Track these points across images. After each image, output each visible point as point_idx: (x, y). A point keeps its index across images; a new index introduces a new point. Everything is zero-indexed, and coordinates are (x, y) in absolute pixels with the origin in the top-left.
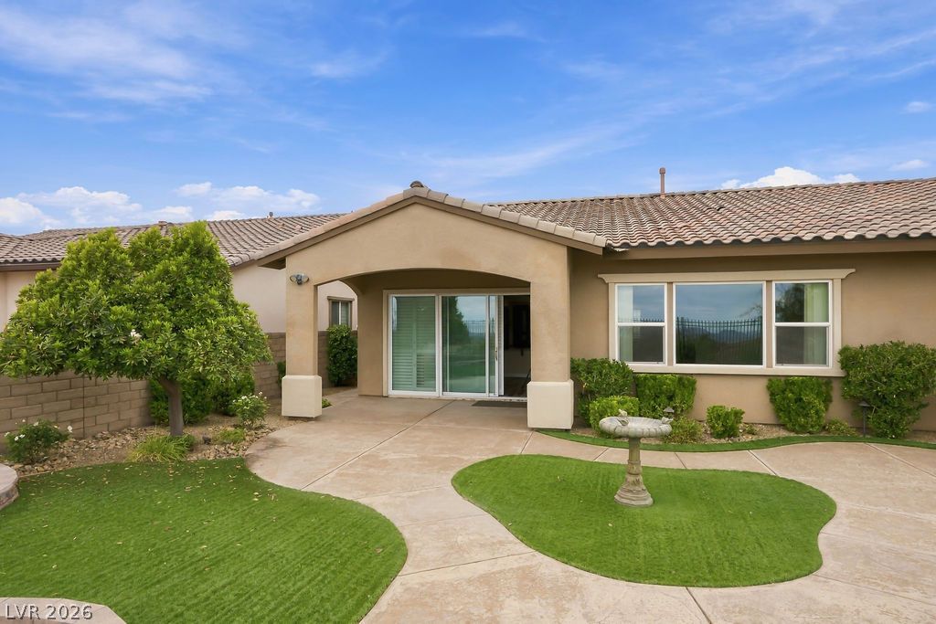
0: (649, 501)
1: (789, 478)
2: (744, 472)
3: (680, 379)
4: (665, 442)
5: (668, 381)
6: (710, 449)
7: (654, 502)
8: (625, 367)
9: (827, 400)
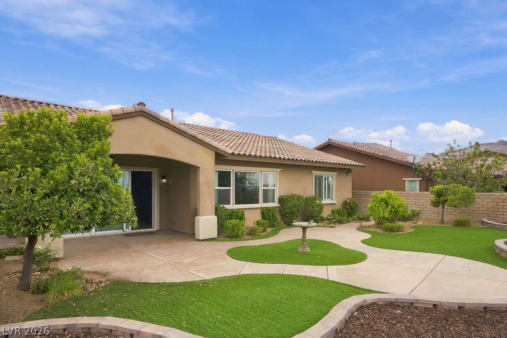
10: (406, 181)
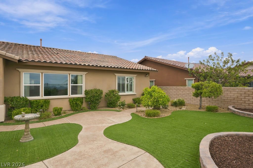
0: (33, 138)
1: (73, 123)
2: (62, 124)
3: (45, 101)
4: (40, 119)
5: (41, 102)
6: (53, 119)
7: (34, 139)
8: (26, 99)
9: (82, 103)
10: (187, 80)
